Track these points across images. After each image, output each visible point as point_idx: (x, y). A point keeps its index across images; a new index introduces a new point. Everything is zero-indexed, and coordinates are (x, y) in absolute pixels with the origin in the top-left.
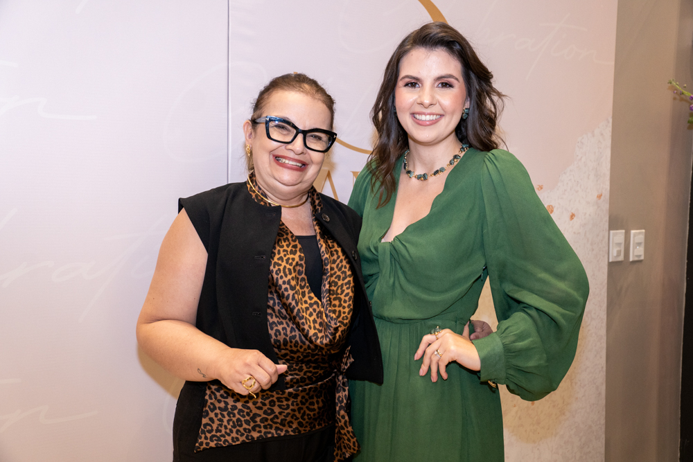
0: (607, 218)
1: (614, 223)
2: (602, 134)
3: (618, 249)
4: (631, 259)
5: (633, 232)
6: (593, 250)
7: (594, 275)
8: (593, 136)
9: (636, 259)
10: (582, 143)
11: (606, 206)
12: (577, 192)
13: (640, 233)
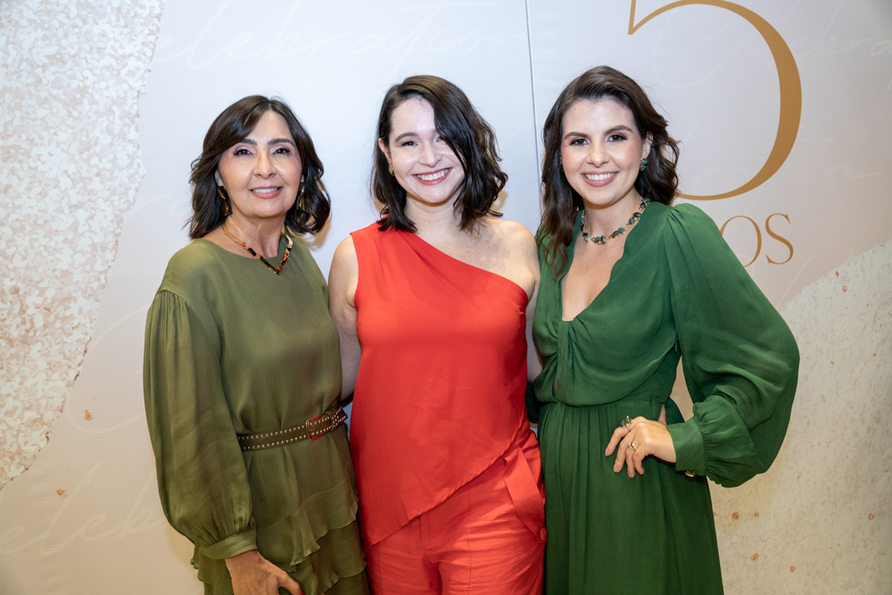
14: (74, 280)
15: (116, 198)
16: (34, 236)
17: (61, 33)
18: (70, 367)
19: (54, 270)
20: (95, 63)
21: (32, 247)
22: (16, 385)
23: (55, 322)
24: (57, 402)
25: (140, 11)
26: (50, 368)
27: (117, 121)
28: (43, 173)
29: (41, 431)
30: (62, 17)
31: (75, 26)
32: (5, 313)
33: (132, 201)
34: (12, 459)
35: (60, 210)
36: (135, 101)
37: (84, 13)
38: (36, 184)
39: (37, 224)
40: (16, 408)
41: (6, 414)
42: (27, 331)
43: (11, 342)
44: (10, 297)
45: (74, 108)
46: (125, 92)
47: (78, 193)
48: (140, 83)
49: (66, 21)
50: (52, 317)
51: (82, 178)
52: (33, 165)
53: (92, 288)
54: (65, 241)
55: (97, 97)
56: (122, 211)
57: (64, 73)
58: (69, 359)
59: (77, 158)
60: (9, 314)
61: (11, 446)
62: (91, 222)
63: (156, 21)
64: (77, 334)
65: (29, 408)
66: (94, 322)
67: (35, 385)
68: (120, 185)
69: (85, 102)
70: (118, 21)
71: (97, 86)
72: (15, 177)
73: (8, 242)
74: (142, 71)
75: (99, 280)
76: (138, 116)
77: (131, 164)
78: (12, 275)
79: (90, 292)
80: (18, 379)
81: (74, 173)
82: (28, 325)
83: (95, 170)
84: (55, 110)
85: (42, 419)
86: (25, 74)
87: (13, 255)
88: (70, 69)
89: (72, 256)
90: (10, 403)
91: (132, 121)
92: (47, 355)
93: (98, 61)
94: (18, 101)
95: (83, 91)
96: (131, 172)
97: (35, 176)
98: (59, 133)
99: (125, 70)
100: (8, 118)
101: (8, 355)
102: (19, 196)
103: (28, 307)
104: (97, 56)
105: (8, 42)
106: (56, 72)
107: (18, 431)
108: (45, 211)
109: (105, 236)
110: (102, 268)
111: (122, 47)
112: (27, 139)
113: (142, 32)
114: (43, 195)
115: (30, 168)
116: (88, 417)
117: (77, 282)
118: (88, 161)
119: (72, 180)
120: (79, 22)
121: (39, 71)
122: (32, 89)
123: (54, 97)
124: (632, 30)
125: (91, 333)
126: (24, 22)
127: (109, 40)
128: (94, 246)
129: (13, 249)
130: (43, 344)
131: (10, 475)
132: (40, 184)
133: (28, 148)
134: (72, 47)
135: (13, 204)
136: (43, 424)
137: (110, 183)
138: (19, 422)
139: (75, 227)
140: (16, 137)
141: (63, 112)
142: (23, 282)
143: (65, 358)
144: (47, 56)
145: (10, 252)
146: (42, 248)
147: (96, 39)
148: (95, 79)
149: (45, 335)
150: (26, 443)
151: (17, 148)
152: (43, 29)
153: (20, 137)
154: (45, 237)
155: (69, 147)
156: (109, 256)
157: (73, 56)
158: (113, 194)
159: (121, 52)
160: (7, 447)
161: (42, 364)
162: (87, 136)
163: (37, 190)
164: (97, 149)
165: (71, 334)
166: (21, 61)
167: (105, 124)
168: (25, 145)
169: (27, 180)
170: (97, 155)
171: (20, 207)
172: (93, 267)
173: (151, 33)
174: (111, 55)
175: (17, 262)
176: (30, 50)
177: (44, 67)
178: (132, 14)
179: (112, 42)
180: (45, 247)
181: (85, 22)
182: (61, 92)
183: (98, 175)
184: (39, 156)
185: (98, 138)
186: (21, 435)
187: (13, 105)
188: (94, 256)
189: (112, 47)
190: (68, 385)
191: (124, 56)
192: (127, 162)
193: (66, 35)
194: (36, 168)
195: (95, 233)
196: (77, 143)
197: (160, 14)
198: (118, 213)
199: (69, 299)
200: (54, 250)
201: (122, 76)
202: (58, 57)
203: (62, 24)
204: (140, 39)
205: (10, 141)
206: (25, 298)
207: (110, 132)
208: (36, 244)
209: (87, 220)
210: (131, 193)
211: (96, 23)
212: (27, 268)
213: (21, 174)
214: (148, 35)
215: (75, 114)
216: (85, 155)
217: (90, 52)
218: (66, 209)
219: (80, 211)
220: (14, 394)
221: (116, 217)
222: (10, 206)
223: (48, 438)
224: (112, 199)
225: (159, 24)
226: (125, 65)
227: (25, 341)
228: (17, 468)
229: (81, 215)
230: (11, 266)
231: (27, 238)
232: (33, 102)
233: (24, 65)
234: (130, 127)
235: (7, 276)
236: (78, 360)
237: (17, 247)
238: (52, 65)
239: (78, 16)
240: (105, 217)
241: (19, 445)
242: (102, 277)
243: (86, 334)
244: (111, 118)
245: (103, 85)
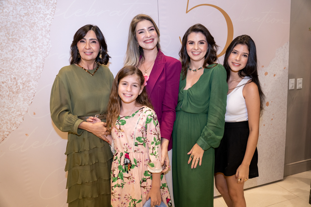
0: (288, 75)
1: (290, 77)
2: (285, 47)
3: (292, 85)
4: (297, 88)
5: (298, 79)
6: (282, 86)
7: (282, 94)
8: (282, 48)
9: (299, 88)
10: (278, 51)
11: (288, 71)
12: (276, 67)
13: (300, 79)
14: (31, 76)
15: (43, 53)
16: (20, 63)
17: (28, 7)
18: (30, 100)
19: (26, 73)
20: (38, 16)
21: (20, 66)
22: (15, 105)
23: (26, 87)
24: (26, 110)
25: (51, 2)
26: (24, 100)
27: (44, 32)
28: (23, 46)
29: (21, 118)
30: (29, 2)
31: (32, 5)
32: (12, 84)
33: (48, 54)
34: (13, 125)
35: (27, 56)
36: (49, 27)
37: (35, 1)
38: (21, 49)
39: (21, 60)
40: (14, 111)
41: (12, 112)
42: (18, 90)
43: (13, 93)
44: (13, 80)
45: (32, 28)
46: (46, 24)
47: (33, 52)
48: (50, 22)
49: (30, 4)
50: (25, 86)
51: (34, 48)
52: (20, 44)
53: (36, 78)
54: (29, 65)
55: (38, 25)
56: (45, 57)
57: (29, 18)
58: (29, 98)
59: (32, 42)
60: (13, 85)
61: (13, 121)
62: (36, 60)
63: (55, 4)
64: (32, 91)
65: (18, 111)
66: (37, 88)
67: (20, 105)
68: (44, 50)
69: (35, 26)
70: (44, 4)
71: (38, 22)
72: (15, 47)
73: (13, 65)
74: (51, 18)
75: (38, 76)
76: (50, 31)
77: (48, 44)
78: (14, 74)
79: (35, 79)
80: (15, 103)
81: (32, 46)
82: (18, 88)
83: (37, 46)
84: (26, 29)
85: (21, 114)
86: (18, 18)
87: (14, 69)
88: (31, 17)
89: (31, 69)
90: (13, 110)
91: (48, 32)
92: (23, 96)
93: (39, 15)
94: (16, 25)
95: (34, 23)
96: (48, 46)
97: (20, 47)
98: (28, 35)
99: (46, 18)
100: (13, 30)
101: (12, 96)
102: (16, 52)
103: (18, 83)
104: (38, 14)
105: (13, 9)
106: (27, 18)
107: (15, 117)
108: (23, 56)
109: (40, 64)
110: (39, 73)
111: (45, 12)
112: (19, 36)
113: (51, 7)
114: (23, 52)
115: (19, 44)
116: (34, 114)
117: (32, 76)
118: (35, 43)
119: (31, 48)
120: (33, 4)
121: (22, 17)
122: (20, 22)
123: (26, 25)
124: (187, 12)
125: (36, 91)
126: (18, 4)
127: (42, 9)
128: (37, 67)
129: (14, 67)
130: (22, 93)
131: (13, 129)
132: (22, 49)
133: (19, 39)
134: (31, 11)
135: (14, 54)
136: (22, 116)
137: (41, 49)
138: (15, 115)
139: (31, 61)
140: (15, 36)
141: (29, 29)
142: (17, 76)
143: (28, 97)
144: (24, 13)
145: (13, 67)
146: (22, 67)
147: (38, 9)
148: (38, 20)
149: (23, 91)
150: (17, 121)
151: (16, 39)
152: (23, 6)
153: (17, 36)
154: (23, 64)
155: (30, 39)
156: (41, 69)
157: (32, 14)
158: (43, 52)
159: (45, 13)
160: (12, 122)
161: (22, 99)
162: (35, 36)
163: (22, 50)
164: (38, 40)
165: (30, 91)
166: (17, 14)
167: (40, 33)
168: (18, 38)
169: (18, 48)
170: (38, 41)
171: (16, 55)
172: (36, 72)
173: (54, 8)
174: (42, 14)
175: (15, 70)
176: (20, 11)
177: (23, 16)
178: (48, 2)
179: (43, 10)
180: (23, 66)
181: (35, 4)
182: (28, 23)
183: (38, 47)
184: (22, 41)
185: (38, 37)
186: (16, 118)
187: (15, 27)
188: (37, 69)
189: (43, 11)
190: (29, 105)
191: (46, 14)
192: (46, 44)
193: (30, 8)
194: (21, 45)
195: (37, 63)
196: (33, 38)
197: (56, 3)
198: (44, 58)
199: (30, 81)
200: (26, 67)
201: (45, 20)
202: (27, 14)
203: (29, 4)
204: (51, 9)
205: (14, 37)
206: (17, 80)
207: (42, 35)
208: (21, 66)
209: (35, 59)
210: (48, 52)
211: (38, 4)
212: (18, 72)
213: (17, 46)
214: (53, 8)
215: (32, 30)
216: (35, 41)
217: (37, 12)
218: (29, 56)
219: (33, 57)
220: (14, 107)
221: (43, 59)
222: (14, 55)
223: (23, 120)
224: (42, 54)
225: (56, 6)
226: (46, 17)
227: (17, 93)
228: (15, 128)
229: (33, 58)
230: (14, 72)
231: (18, 64)
232: (20, 26)
233: (18, 16)
234: (47, 34)
235: (12, 74)
236: (32, 98)
237: (15, 66)
238: (26, 16)
239: (33, 2)
240: (40, 59)
241: (15, 121)
242: (39, 75)
243: (34, 91)
244: (42, 31)
245: (40, 22)
